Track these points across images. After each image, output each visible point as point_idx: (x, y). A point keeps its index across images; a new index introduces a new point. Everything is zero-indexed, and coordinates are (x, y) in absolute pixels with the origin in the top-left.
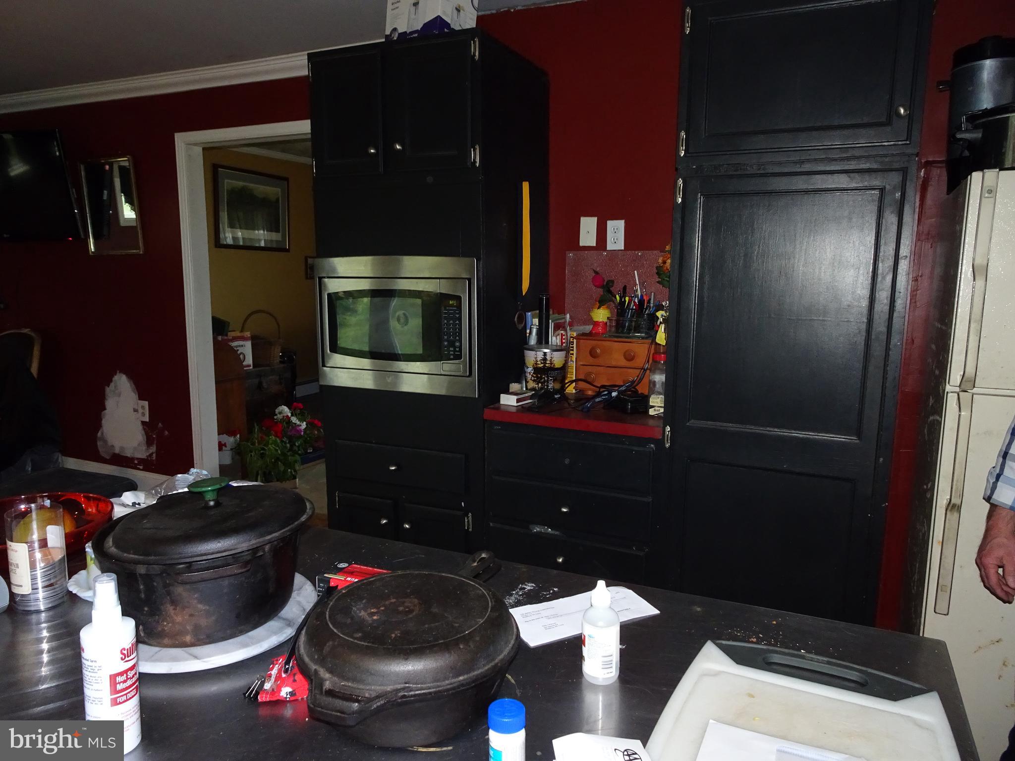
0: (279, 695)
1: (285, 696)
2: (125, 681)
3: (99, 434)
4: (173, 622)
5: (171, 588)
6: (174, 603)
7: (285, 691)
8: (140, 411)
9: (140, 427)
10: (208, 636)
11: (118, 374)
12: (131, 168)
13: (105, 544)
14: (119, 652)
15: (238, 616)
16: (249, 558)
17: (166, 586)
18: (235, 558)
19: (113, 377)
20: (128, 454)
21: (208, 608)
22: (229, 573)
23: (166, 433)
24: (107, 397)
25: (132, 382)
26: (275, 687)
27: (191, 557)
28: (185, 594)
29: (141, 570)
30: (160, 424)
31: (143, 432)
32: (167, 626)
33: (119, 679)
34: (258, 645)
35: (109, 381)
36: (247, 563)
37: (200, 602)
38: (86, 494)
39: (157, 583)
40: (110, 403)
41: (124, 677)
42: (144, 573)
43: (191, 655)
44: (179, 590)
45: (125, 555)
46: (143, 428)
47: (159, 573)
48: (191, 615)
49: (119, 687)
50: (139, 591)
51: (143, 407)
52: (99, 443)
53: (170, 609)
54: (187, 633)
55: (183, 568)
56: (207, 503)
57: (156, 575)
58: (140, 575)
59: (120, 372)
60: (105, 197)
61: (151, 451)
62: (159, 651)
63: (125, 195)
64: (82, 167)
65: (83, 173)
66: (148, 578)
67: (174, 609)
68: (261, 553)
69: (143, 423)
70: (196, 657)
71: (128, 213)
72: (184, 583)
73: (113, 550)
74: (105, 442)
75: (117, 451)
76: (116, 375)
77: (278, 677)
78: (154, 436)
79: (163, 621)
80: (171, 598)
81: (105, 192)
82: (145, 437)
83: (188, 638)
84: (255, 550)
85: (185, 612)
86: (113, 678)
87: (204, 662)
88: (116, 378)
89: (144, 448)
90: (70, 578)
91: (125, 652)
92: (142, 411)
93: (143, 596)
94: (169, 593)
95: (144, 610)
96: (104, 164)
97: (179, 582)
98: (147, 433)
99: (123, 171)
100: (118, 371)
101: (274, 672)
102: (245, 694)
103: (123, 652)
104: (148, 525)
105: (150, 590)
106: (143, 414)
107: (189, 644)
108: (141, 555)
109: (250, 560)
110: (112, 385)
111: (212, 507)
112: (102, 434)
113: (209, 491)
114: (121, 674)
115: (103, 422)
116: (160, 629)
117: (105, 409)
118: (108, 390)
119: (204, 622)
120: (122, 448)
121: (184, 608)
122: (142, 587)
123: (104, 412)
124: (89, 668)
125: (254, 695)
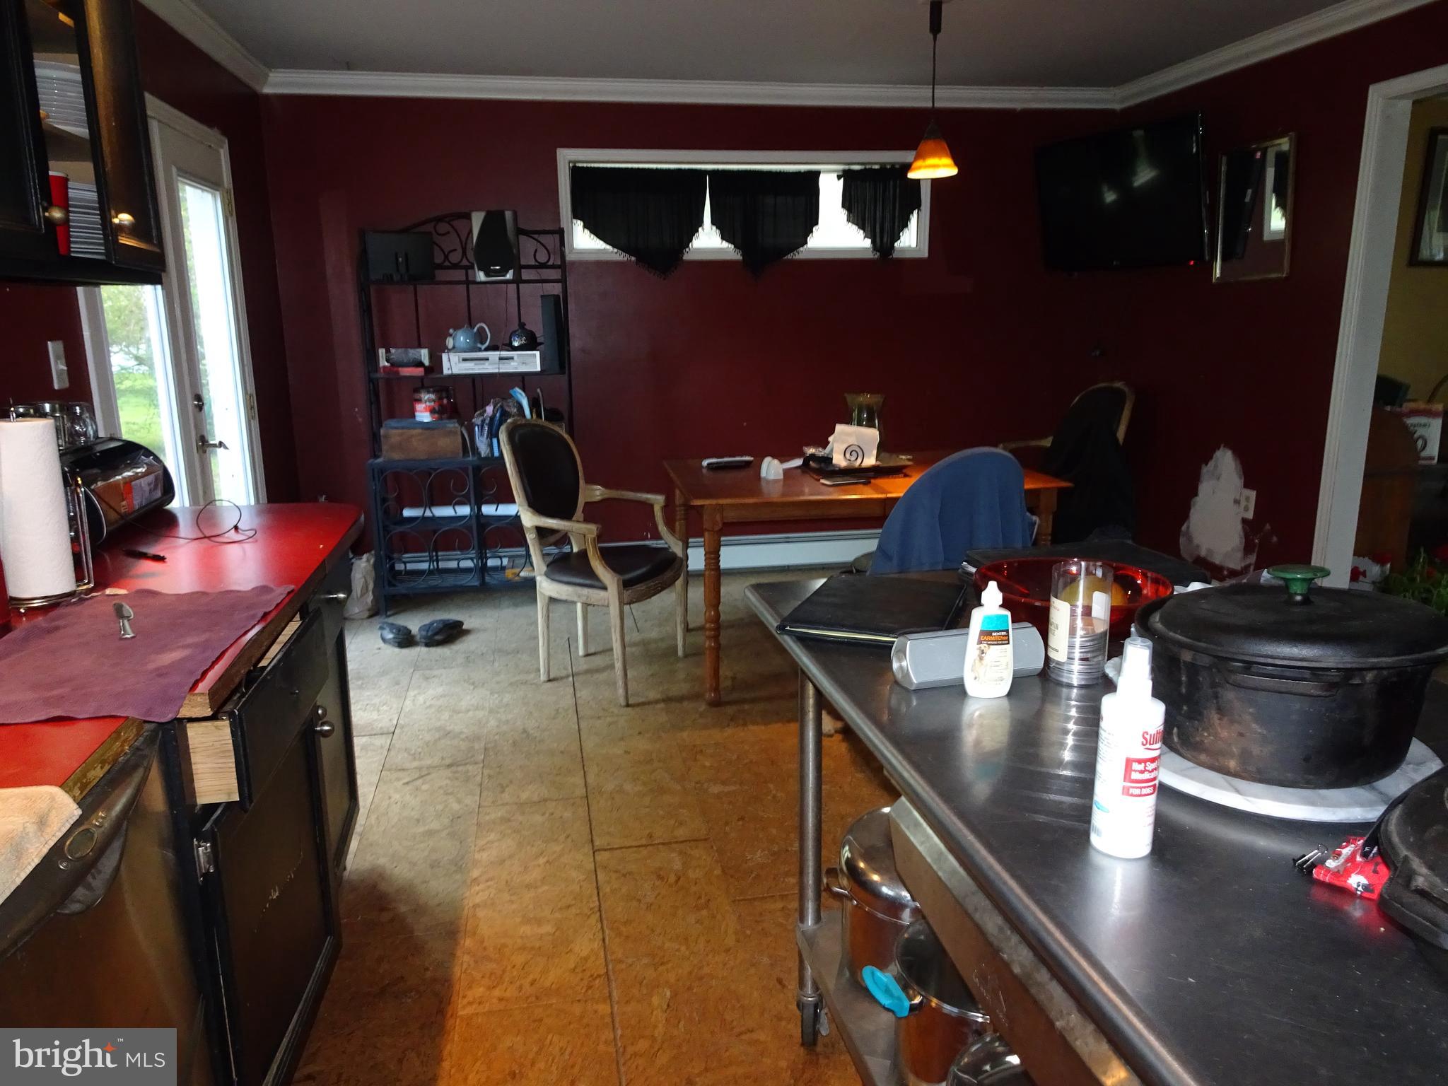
0: (1345, 882)
1: (1355, 886)
2: (1142, 772)
3: (1184, 528)
4: (1216, 735)
5: (1219, 690)
6: (1220, 710)
7: (1356, 881)
8: (1243, 503)
9: (1239, 527)
10: (1259, 771)
11: (1222, 448)
12: (1292, 154)
13: (1151, 618)
14: (1141, 733)
15: (1307, 759)
16: (1337, 680)
17: (1214, 685)
18: (1316, 673)
19: (1215, 452)
20: (1217, 560)
21: (1265, 732)
22: (1301, 690)
23: (1275, 539)
24: (1202, 479)
25: (1238, 462)
26: (1342, 870)
27: (1253, 655)
28: (1237, 704)
29: (1187, 656)
30: (1268, 525)
31: (1242, 534)
32: (1207, 738)
33: (1136, 766)
34: (1331, 809)
35: (1207, 458)
36: (1332, 686)
37: (1257, 720)
38: (1145, 571)
39: (1203, 678)
40: (1205, 488)
41: (1141, 767)
42: (1189, 660)
43: (1230, 784)
44: (1229, 695)
45: (1171, 634)
46: (1243, 527)
47: (1208, 665)
48: (1241, 735)
49: (1135, 776)
50: (1179, 683)
51: (1247, 499)
52: (1182, 540)
53: (1215, 717)
54: (1232, 756)
55: (1239, 667)
56: (1291, 596)
57: (1204, 667)
58: (1184, 662)
59: (1224, 447)
60: (1248, 199)
61: (1248, 562)
62: (1192, 768)
63: (1277, 196)
64: (1224, 159)
65: (1223, 168)
66: (1193, 669)
67: (1220, 719)
68: (1356, 681)
69: (1244, 521)
70: (1238, 791)
71: (1277, 221)
72: (1238, 686)
73: (1159, 626)
74: (1190, 539)
75: (1203, 553)
76: (1219, 449)
77: (1351, 858)
78: (1257, 541)
79: (1204, 729)
80: (1217, 703)
81: (1249, 191)
82: (1244, 540)
83: (1232, 764)
84: (1348, 673)
85: (1233, 728)
86: (1129, 762)
87: (1248, 800)
88: (1218, 454)
89: (1240, 555)
90: (1109, 659)
91: (1148, 737)
92: (1246, 503)
93: (1184, 691)
94: (1216, 696)
95: (1182, 709)
96: (1255, 151)
97: (1231, 682)
98: (1246, 535)
99: (1281, 159)
100: (1222, 445)
101: (1346, 851)
102: (1295, 861)
103: (1146, 736)
104: (1205, 606)
105: (1193, 684)
106: (1246, 509)
107: (1233, 771)
108: (1189, 638)
109: (1337, 683)
110: (1211, 464)
111: (1297, 603)
112: (1188, 527)
113: (1298, 579)
114: (1139, 761)
115: (1192, 511)
116: (1198, 739)
117: (1196, 494)
118: (1205, 469)
119: (1256, 750)
120: (1210, 551)
121: (1232, 722)
122: (1184, 678)
123: (1196, 498)
124: (1105, 740)
125: (1308, 867)
